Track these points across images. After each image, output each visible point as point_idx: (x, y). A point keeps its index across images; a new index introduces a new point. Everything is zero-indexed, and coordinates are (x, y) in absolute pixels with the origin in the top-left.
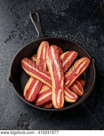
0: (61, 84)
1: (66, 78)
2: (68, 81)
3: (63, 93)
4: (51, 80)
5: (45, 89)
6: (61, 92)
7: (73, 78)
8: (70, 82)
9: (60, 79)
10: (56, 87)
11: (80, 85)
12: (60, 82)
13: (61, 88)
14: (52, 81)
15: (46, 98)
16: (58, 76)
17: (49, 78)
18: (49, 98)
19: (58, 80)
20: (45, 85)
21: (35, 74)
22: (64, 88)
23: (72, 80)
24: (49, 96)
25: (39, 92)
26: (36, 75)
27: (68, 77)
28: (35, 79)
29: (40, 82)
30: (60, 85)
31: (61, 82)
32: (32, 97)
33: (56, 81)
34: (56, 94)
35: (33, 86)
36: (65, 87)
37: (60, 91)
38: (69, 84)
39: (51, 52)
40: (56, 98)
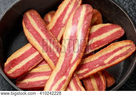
0: (70, 68)
1: (84, 63)
2: (85, 70)
3: (66, 83)
4: (58, 58)
5: (43, 68)
6: (65, 81)
7: (96, 68)
8: (87, 72)
9: (72, 61)
10: (61, 70)
11: (104, 83)
12: (70, 66)
13: (67, 75)
14: (59, 60)
15: (37, 82)
16: (72, 55)
17: (58, 55)
18: (42, 83)
19: (70, 61)
20: (47, 62)
21: (37, 40)
22: (73, 77)
23: (92, 70)
24: (43, 81)
25: (32, 69)
26: (39, 42)
27: (89, 63)
28: (34, 49)
29: (40, 55)
30: (68, 70)
31: (72, 66)
32: (15, 71)
33: (64, 62)
34: (56, 80)
35: (26, 57)
36: (75, 75)
37: (64, 78)
38: (84, 74)
39: (80, 15)
40: (53, 85)
